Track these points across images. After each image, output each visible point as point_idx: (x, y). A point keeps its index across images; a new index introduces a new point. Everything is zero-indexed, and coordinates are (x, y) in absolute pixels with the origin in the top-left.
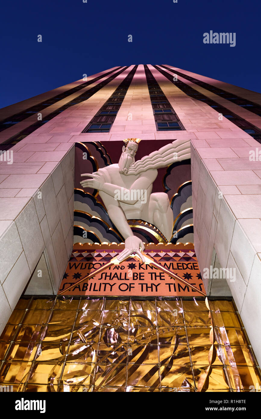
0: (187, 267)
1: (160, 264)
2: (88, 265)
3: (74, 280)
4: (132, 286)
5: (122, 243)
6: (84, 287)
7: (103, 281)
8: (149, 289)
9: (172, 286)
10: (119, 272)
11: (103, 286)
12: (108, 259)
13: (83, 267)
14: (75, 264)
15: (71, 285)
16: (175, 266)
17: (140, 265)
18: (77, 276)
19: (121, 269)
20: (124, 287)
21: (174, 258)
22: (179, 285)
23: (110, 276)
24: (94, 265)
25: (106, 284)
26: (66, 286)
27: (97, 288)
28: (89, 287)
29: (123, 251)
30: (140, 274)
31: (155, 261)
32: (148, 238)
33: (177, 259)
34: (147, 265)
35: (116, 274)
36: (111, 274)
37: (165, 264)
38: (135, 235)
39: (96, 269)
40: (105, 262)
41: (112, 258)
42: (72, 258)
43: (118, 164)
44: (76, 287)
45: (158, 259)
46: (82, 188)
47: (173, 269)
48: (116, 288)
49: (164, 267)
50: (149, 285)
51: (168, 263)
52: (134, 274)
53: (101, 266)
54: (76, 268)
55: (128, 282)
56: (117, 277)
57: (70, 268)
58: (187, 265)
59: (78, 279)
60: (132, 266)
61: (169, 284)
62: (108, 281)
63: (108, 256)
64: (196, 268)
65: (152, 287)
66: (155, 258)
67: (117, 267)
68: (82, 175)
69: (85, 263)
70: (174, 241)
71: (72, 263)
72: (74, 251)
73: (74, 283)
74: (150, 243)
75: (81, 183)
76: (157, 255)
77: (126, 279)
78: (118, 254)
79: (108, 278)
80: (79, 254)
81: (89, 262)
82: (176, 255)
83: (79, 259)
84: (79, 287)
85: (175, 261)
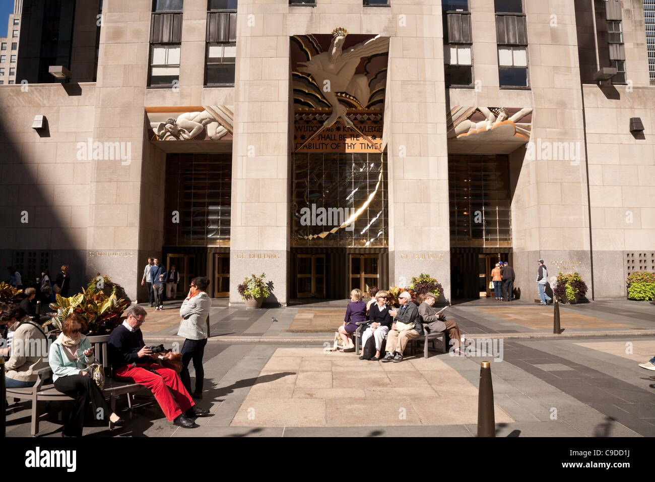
0: (375, 130)
1: (357, 127)
2: (308, 128)
3: (301, 141)
4: (339, 145)
5: (330, 109)
6: (309, 146)
7: (320, 141)
8: (350, 147)
9: (363, 145)
10: (330, 133)
11: (321, 145)
12: (322, 122)
13: (306, 130)
14: (299, 127)
15: (301, 145)
16: (367, 129)
17: (344, 128)
18: (303, 137)
19: (331, 131)
20: (334, 146)
21: (368, 121)
22: (368, 145)
23: (324, 137)
24: (312, 128)
25: (322, 144)
26: (298, 145)
27: (318, 147)
28: (312, 146)
29: (332, 116)
30: (344, 135)
31: (354, 124)
32: (350, 105)
33: (369, 122)
34: (348, 128)
35: (328, 135)
36: (325, 135)
37: (361, 127)
38: (340, 103)
39: (315, 132)
40: (320, 125)
41: (324, 121)
42: (296, 121)
43: (326, 52)
44: (304, 146)
45: (356, 122)
46: (298, 72)
47: (365, 131)
48: (329, 146)
49: (359, 130)
50: (350, 145)
51: (362, 126)
52: (340, 135)
53: (318, 129)
54: (301, 131)
55: (336, 142)
56: (329, 138)
57: (297, 131)
58: (375, 128)
59: (304, 140)
60: (338, 129)
61: (362, 144)
62: (323, 141)
63: (321, 119)
64: (380, 130)
65: (351, 146)
66: (355, 121)
67: (328, 130)
68: (298, 63)
69: (306, 125)
70: (368, 107)
71: (297, 126)
72: (296, 114)
73: (303, 143)
74: (351, 109)
75: (297, 68)
76: (356, 119)
77: (335, 140)
78: (328, 118)
79: (323, 139)
80: (300, 117)
81: (309, 125)
82: (369, 119)
83: (301, 122)
84: (306, 146)
85: (367, 124)
